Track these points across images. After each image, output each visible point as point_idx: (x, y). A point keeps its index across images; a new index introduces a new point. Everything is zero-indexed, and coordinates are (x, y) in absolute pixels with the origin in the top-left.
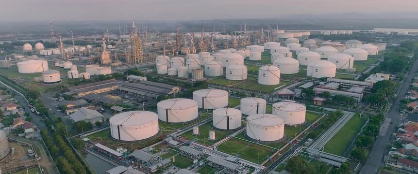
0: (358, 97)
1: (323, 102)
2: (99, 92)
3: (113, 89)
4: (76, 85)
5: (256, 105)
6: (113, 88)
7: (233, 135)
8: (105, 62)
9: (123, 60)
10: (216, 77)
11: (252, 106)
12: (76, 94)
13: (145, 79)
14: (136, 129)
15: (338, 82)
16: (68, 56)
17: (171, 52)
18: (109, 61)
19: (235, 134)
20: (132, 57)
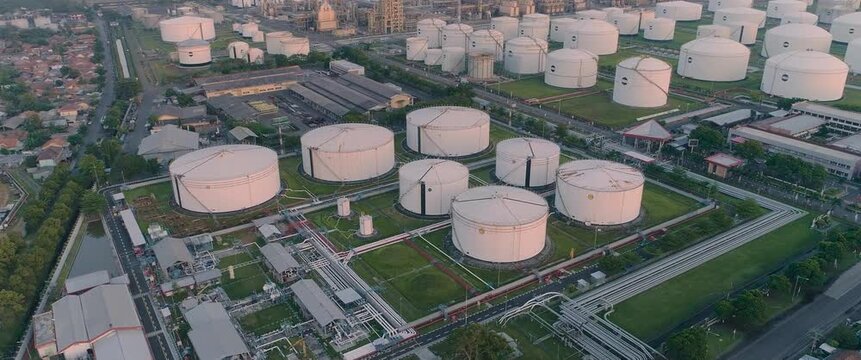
0: (848, 167)
1: (731, 169)
2: (252, 93)
3: (284, 88)
4: (225, 72)
5: (525, 160)
6: (284, 86)
7: (419, 232)
8: (323, 26)
9: (363, 24)
10: (523, 75)
11: (514, 162)
12: (202, 93)
13: (361, 70)
14: (208, 187)
15: (821, 117)
16: (271, 10)
17: (476, 11)
18: (333, 25)
19: (428, 229)
20: (379, 18)
